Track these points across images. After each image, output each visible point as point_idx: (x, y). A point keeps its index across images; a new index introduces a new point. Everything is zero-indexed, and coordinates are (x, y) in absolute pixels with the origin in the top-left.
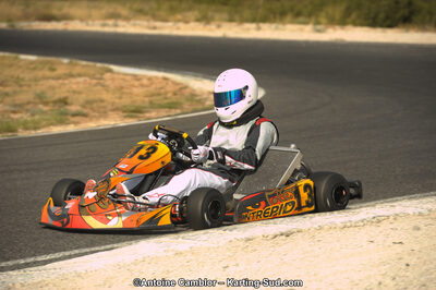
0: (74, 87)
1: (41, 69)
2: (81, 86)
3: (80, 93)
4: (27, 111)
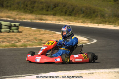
0: (45, 36)
1: (37, 32)
2: (47, 36)
3: (46, 38)
4: (31, 42)
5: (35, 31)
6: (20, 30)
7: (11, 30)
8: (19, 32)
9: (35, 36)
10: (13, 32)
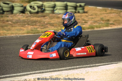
5: (100, 10)
7: (77, 11)
8: (84, 12)
9: (101, 17)
10: (79, 12)
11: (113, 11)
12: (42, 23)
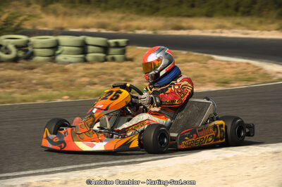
0: (188, 68)
2: (192, 67)
6: (129, 55)
8: (126, 60)
10: (113, 59)
11: (191, 58)
12: (25, 82)
